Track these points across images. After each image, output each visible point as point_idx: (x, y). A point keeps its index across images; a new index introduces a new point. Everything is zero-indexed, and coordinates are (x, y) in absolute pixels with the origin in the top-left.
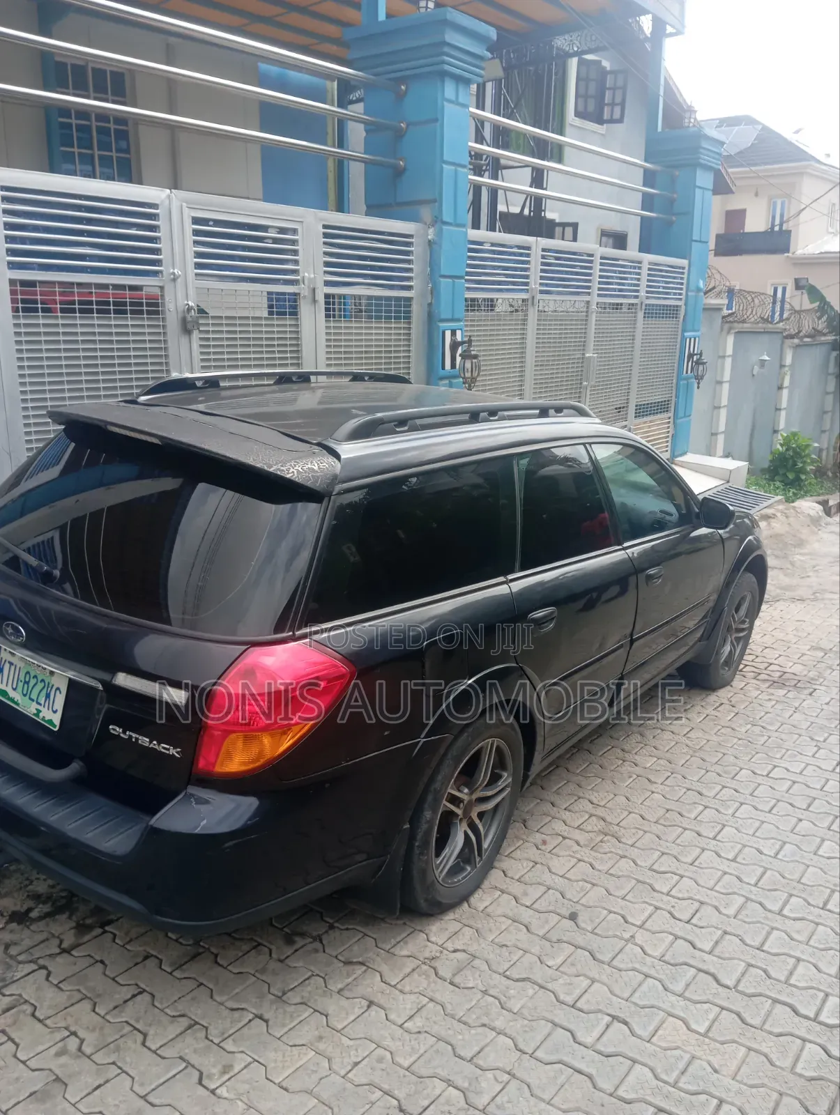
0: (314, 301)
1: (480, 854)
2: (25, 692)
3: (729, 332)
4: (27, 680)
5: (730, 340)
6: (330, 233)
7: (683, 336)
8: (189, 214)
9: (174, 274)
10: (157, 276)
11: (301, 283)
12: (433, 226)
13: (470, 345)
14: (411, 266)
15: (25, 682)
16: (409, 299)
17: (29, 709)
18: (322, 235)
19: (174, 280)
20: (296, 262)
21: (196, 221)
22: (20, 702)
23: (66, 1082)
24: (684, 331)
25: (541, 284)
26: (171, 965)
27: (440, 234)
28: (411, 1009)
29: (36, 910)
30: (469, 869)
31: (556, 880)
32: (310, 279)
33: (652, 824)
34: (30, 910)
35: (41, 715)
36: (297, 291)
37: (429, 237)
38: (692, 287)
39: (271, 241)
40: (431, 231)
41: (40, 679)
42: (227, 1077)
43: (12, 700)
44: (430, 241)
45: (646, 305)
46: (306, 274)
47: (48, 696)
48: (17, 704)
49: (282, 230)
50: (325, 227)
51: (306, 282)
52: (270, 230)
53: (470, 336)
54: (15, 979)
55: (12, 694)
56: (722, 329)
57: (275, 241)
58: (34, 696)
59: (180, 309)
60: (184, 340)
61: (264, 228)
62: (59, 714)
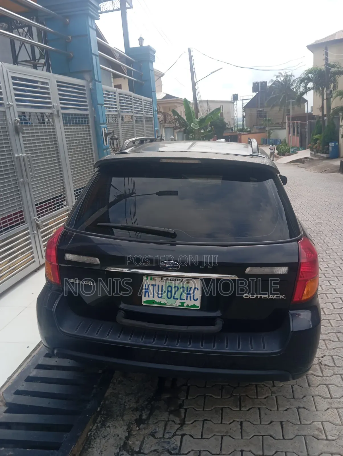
0: (59, 116)
3: (163, 128)
5: (164, 130)
6: (60, 85)
7: (155, 129)
8: (11, 75)
9: (9, 104)
10: (2, 106)
11: (53, 108)
12: (91, 82)
13: (114, 134)
14: (86, 100)
16: (87, 115)
17: (176, 304)
18: (56, 86)
19: (9, 108)
20: (49, 98)
21: (13, 78)
22: (166, 302)
24: (155, 127)
25: (120, 108)
27: (95, 85)
32: (56, 106)
35: (185, 305)
36: (52, 112)
37: (90, 87)
38: (154, 110)
39: (39, 88)
40: (90, 84)
43: (160, 303)
44: (90, 89)
45: (146, 117)
46: (54, 104)
48: (164, 304)
49: (43, 83)
50: (57, 82)
51: (55, 108)
52: (39, 83)
53: (113, 130)
55: (157, 300)
56: (160, 127)
57: (41, 88)
59: (13, 122)
60: (17, 137)
61: (36, 82)
62: (199, 301)
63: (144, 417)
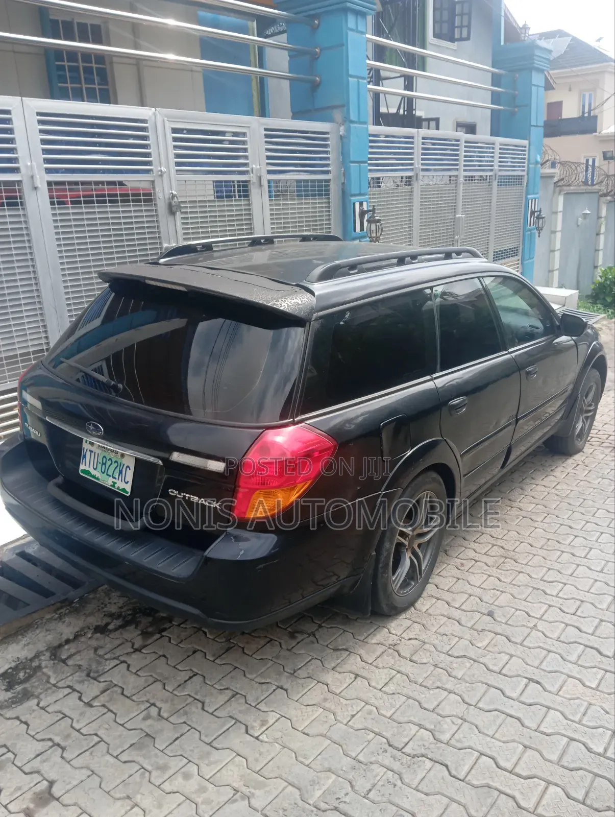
0: (261, 186)
1: (420, 574)
2: (103, 471)
3: (560, 193)
4: (104, 462)
5: (561, 199)
6: (270, 134)
7: (526, 198)
8: (169, 126)
9: (161, 171)
10: (149, 174)
11: (251, 172)
12: (343, 124)
13: (374, 213)
14: (328, 156)
15: (103, 464)
16: (328, 181)
17: (108, 482)
18: (264, 137)
19: (161, 176)
20: (246, 157)
21: (175, 131)
22: (100, 477)
23: (154, 736)
24: (527, 193)
25: (422, 164)
26: (214, 655)
27: (348, 130)
28: (386, 679)
29: (113, 624)
30: (413, 583)
31: (475, 590)
32: (257, 170)
33: (539, 550)
34: (108, 624)
35: (116, 486)
36: (247, 179)
37: (341, 133)
38: (532, 160)
39: (228, 143)
40: (342, 128)
41: (114, 461)
42: (265, 728)
43: (94, 477)
44: (341, 136)
45: (499, 176)
46: (254, 166)
47: (121, 472)
48: (98, 479)
49: (235, 134)
50: (266, 130)
51: (254, 172)
52: (227, 134)
53: (374, 206)
54: (106, 670)
55: (93, 472)
56: (554, 192)
57: (231, 142)
58: (110, 473)
59: (167, 197)
60: (171, 219)
61: (223, 133)
62: (130, 484)
63: (111, 627)
